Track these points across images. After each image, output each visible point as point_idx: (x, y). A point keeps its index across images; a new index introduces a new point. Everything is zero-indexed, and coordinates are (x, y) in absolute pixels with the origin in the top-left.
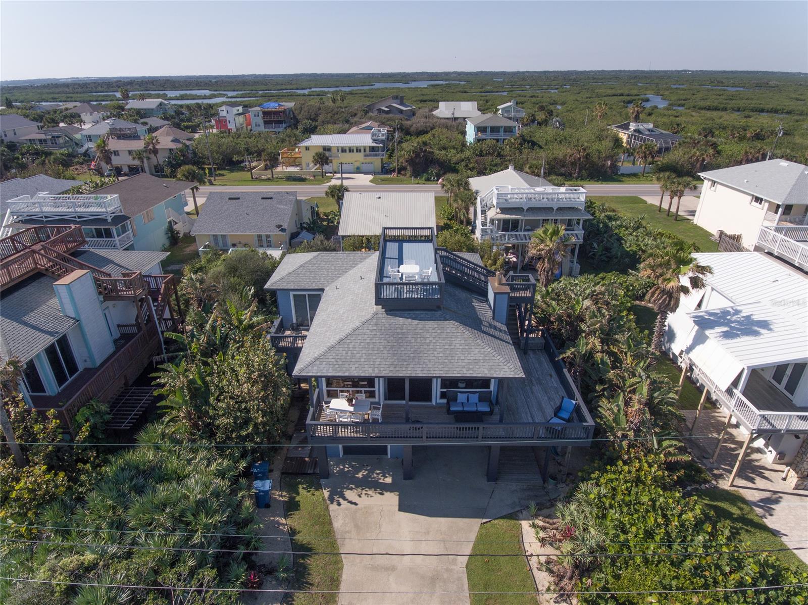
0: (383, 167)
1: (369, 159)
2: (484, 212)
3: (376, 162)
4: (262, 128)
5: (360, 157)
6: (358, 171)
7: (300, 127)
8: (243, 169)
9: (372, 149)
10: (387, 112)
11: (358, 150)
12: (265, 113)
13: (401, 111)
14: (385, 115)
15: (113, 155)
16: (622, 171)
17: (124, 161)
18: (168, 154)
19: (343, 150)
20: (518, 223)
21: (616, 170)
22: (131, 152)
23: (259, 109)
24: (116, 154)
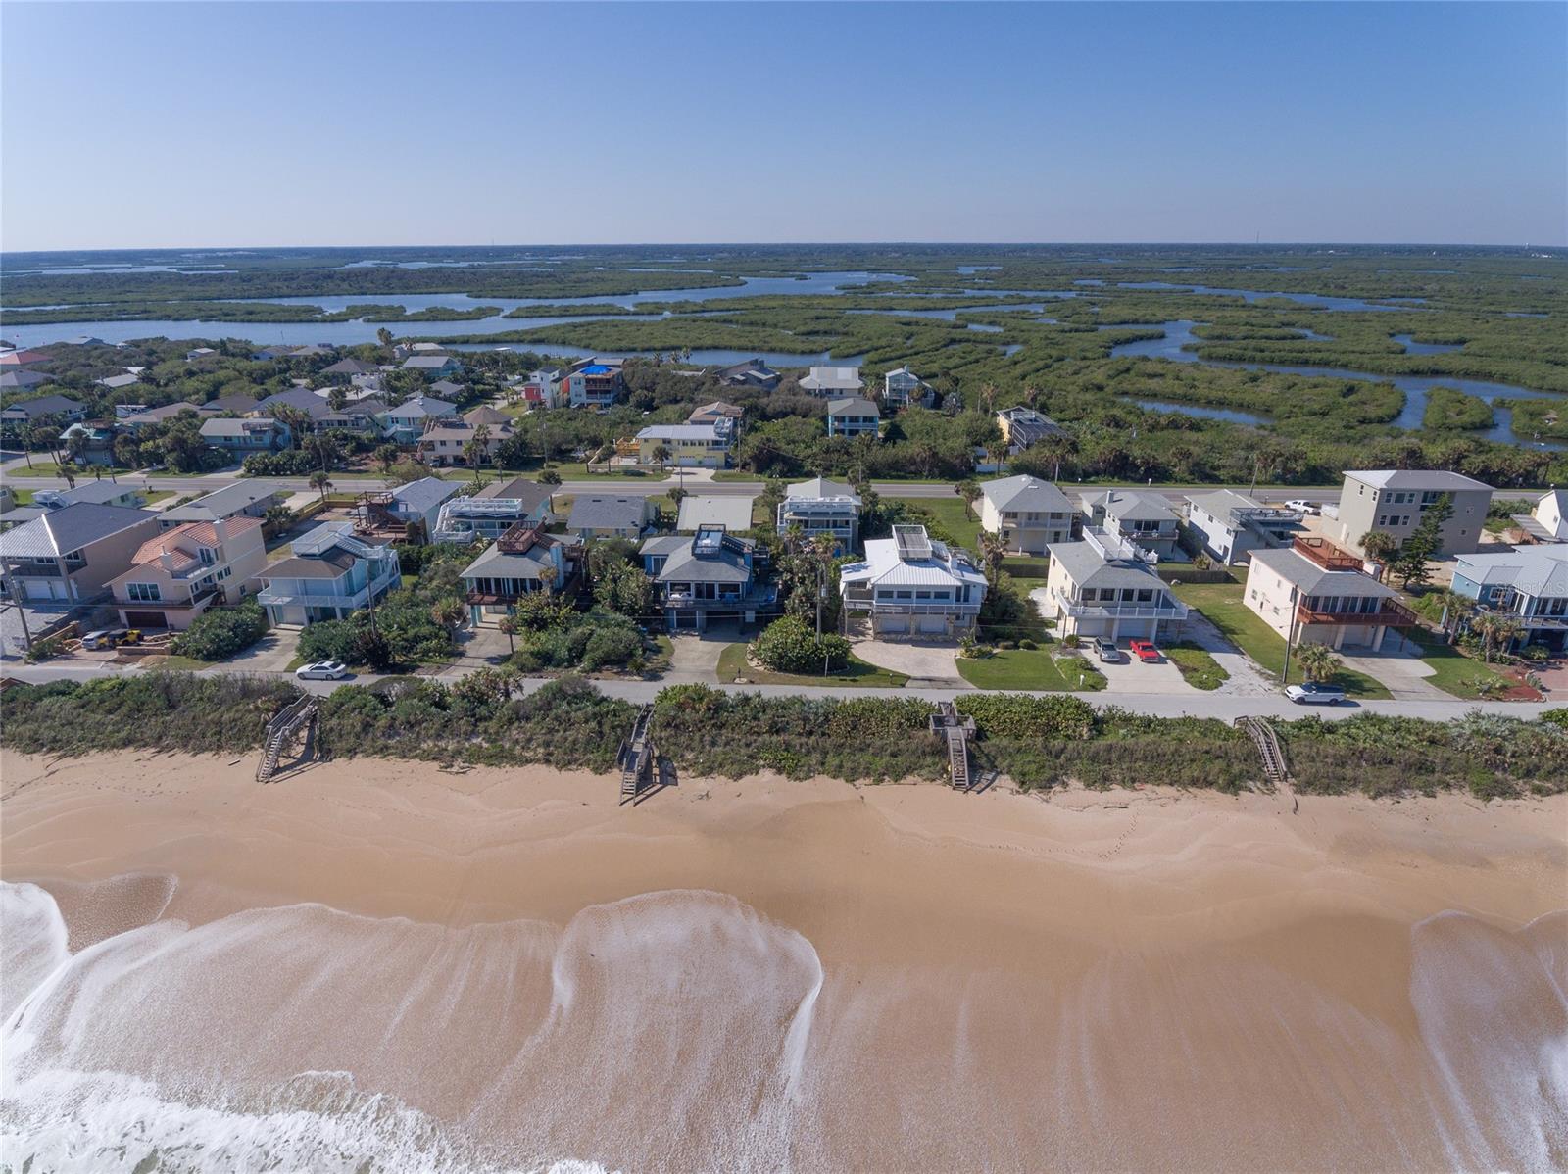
0: (727, 461)
1: (711, 453)
2: (782, 515)
3: (719, 456)
4: (584, 399)
5: (702, 451)
6: (700, 465)
7: (632, 399)
8: (574, 460)
9: (716, 443)
10: (743, 383)
11: (700, 444)
12: (588, 381)
13: (760, 381)
14: (739, 387)
15: (438, 445)
16: (979, 468)
17: (450, 451)
18: (498, 445)
19: (685, 444)
20: (807, 522)
21: (972, 470)
22: (459, 443)
23: (581, 375)
24: (443, 443)
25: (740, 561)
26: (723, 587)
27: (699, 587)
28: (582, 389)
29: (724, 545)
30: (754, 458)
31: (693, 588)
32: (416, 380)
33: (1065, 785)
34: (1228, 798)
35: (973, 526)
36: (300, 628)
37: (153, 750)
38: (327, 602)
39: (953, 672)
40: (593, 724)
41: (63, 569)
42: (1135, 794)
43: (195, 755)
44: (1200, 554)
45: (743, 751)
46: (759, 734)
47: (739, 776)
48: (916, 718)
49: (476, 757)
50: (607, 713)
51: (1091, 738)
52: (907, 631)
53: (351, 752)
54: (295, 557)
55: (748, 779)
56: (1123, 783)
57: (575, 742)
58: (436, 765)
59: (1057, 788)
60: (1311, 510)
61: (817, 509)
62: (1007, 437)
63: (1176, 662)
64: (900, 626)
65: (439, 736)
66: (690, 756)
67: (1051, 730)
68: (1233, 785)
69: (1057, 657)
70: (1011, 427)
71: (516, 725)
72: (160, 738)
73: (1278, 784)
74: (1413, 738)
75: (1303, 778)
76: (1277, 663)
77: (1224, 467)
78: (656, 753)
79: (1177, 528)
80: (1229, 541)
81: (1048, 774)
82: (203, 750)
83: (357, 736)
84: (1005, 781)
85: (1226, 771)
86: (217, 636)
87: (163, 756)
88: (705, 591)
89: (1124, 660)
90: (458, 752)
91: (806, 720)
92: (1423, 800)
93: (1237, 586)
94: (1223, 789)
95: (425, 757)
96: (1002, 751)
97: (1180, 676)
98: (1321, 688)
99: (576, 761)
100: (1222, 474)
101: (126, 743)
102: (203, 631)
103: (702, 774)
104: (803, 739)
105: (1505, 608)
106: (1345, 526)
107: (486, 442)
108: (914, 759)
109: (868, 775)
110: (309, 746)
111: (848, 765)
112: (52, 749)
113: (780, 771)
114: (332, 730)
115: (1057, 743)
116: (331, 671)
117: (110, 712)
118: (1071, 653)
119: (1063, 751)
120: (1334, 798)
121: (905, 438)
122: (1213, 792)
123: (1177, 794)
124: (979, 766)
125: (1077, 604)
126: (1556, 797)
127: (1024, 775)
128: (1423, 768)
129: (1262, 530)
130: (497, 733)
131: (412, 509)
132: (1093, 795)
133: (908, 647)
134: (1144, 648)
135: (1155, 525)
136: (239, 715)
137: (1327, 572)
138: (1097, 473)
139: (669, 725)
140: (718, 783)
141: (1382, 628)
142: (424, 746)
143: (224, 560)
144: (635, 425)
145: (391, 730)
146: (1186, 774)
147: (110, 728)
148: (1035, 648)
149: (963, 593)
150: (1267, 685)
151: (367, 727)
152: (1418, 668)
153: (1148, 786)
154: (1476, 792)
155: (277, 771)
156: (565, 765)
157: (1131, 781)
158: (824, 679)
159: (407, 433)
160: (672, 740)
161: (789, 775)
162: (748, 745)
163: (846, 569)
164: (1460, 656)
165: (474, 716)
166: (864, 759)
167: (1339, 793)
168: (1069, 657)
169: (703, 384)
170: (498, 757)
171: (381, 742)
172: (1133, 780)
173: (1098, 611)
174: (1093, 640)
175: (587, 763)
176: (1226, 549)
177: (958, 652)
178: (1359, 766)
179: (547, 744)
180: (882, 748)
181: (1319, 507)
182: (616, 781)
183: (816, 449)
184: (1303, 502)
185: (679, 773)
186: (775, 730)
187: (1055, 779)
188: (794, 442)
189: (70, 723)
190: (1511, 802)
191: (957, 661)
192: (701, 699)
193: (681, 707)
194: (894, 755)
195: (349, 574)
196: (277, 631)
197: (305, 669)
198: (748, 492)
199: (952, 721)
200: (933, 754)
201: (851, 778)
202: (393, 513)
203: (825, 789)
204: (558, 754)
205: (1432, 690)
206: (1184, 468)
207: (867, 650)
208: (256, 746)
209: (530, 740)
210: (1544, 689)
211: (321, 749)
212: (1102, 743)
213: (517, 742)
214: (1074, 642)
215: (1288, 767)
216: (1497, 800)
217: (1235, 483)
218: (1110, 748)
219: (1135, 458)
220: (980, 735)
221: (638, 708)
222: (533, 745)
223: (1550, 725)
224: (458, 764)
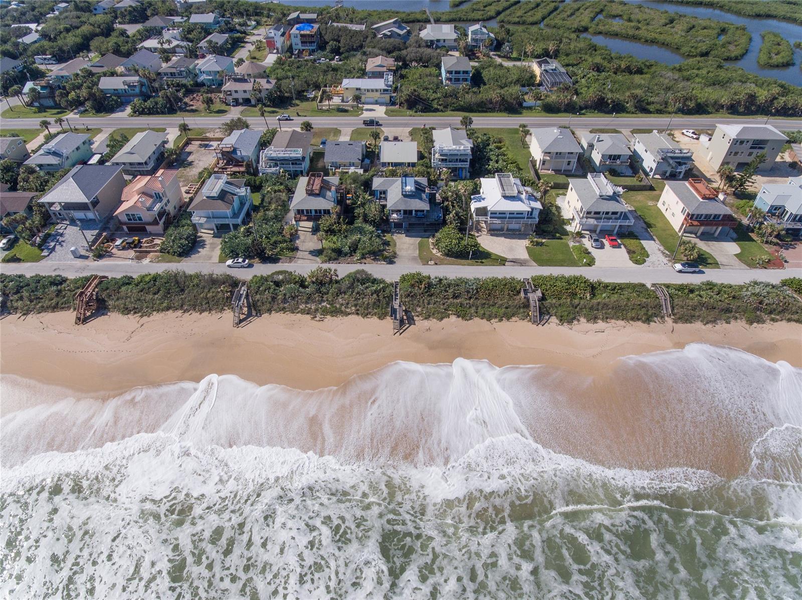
0: (391, 100)
1: (383, 96)
2: (434, 155)
3: (387, 97)
4: (300, 47)
5: (378, 94)
6: (376, 103)
7: (328, 48)
8: (307, 99)
9: (385, 90)
10: (390, 37)
11: (377, 90)
12: (302, 36)
13: (399, 35)
14: (388, 40)
15: (233, 93)
16: (525, 104)
17: (241, 96)
18: (267, 92)
19: (368, 91)
20: (446, 160)
21: (520, 104)
22: (245, 91)
23: (297, 32)
24: (236, 92)
25: (424, 196)
26: (416, 211)
27: (405, 212)
28: (298, 40)
29: (416, 188)
30: (407, 101)
31: (402, 212)
32: (200, 33)
33: (578, 320)
34: (646, 325)
35: (525, 151)
36: (212, 232)
37: (181, 311)
38: (226, 221)
39: (524, 255)
40: (375, 296)
41: (90, 206)
42: (607, 325)
43: (201, 313)
44: (638, 172)
45: (442, 307)
46: (448, 299)
47: (442, 319)
48: (513, 288)
49: (325, 312)
50: (380, 290)
51: (591, 299)
52: (502, 230)
53: (269, 311)
54: (205, 198)
55: (445, 320)
56: (603, 320)
57: (368, 304)
58: (308, 317)
59: (575, 322)
60: (695, 136)
61: (452, 152)
62: (538, 79)
63: (625, 247)
64: (499, 227)
65: (307, 303)
66: (419, 309)
67: (574, 295)
68: (648, 320)
69: (571, 244)
70: (541, 74)
71: (340, 296)
72: (182, 306)
73: (666, 318)
74: (726, 296)
75: (678, 316)
76: (673, 249)
77: (653, 103)
78: (404, 308)
79: (629, 158)
80: (654, 166)
81: (572, 316)
82: (204, 311)
83: (270, 303)
84: (554, 319)
85: (646, 314)
86: (181, 244)
87: (187, 314)
88: (408, 213)
89: (602, 247)
90: (316, 310)
91: (468, 292)
92: (725, 325)
93: (654, 193)
94: (644, 322)
95: (303, 312)
96: (552, 306)
97: (627, 256)
98: (690, 266)
99: (370, 313)
100: (651, 108)
101: (168, 308)
102: (173, 241)
103: (426, 318)
104: (468, 301)
105: (778, 216)
106: (711, 153)
107: (260, 91)
108: (515, 309)
109: (496, 317)
110: (249, 307)
111: (487, 313)
112: (135, 313)
113: (458, 317)
114: (258, 300)
115: (576, 301)
116: (243, 264)
117: (155, 294)
118: (579, 242)
119: (578, 305)
120: (689, 325)
121: (485, 84)
122: (639, 323)
123: (625, 324)
124: (543, 313)
125: (583, 217)
126: (779, 323)
127: (562, 317)
128: (728, 310)
129: (671, 161)
130: (332, 301)
131: (244, 154)
132: (590, 326)
133: (503, 239)
134: (612, 240)
135: (619, 157)
136: (214, 294)
137: (702, 200)
138: (586, 107)
139: (409, 295)
140: (433, 323)
141: (720, 228)
142: (301, 307)
143: (166, 197)
144: (337, 74)
145: (285, 301)
146: (629, 315)
147: (158, 302)
148: (561, 239)
149: (530, 214)
150: (665, 260)
151: (274, 299)
152: (733, 248)
153: (613, 321)
154: (747, 321)
155: (241, 321)
156: (365, 315)
157: (606, 319)
158: (469, 261)
159: (210, 79)
160: (411, 303)
161: (463, 318)
162: (444, 304)
163: (474, 198)
164: (753, 240)
165: (320, 292)
166: (494, 310)
167: (691, 322)
168: (577, 244)
169: (367, 37)
170: (335, 312)
171: (281, 305)
172: (607, 318)
173: (592, 221)
174: (588, 232)
175: (375, 314)
176: (651, 169)
177: (526, 243)
178: (701, 310)
179: (356, 305)
180: (502, 305)
181: (699, 135)
182: (389, 323)
183: (439, 95)
184: (691, 131)
185: (415, 318)
186: (455, 297)
187: (574, 318)
188: (427, 89)
189: (139, 300)
190: (760, 325)
191: (527, 248)
192: (421, 282)
193: (413, 286)
194: (507, 308)
195: (233, 207)
196: (202, 234)
197: (229, 262)
198: (406, 125)
199: (530, 290)
200: (524, 307)
201: (489, 320)
202: (234, 156)
203: (478, 324)
204: (361, 310)
205: (737, 262)
206: (632, 103)
207: (487, 242)
208: (226, 308)
209: (348, 304)
210: (786, 261)
211: (255, 309)
212: (595, 301)
213: (342, 305)
214: (580, 235)
215: (672, 311)
216: (755, 324)
217: (657, 113)
218: (599, 304)
219: (608, 99)
220: (543, 299)
221: (392, 284)
222: (350, 306)
223: (785, 287)
224: (319, 316)
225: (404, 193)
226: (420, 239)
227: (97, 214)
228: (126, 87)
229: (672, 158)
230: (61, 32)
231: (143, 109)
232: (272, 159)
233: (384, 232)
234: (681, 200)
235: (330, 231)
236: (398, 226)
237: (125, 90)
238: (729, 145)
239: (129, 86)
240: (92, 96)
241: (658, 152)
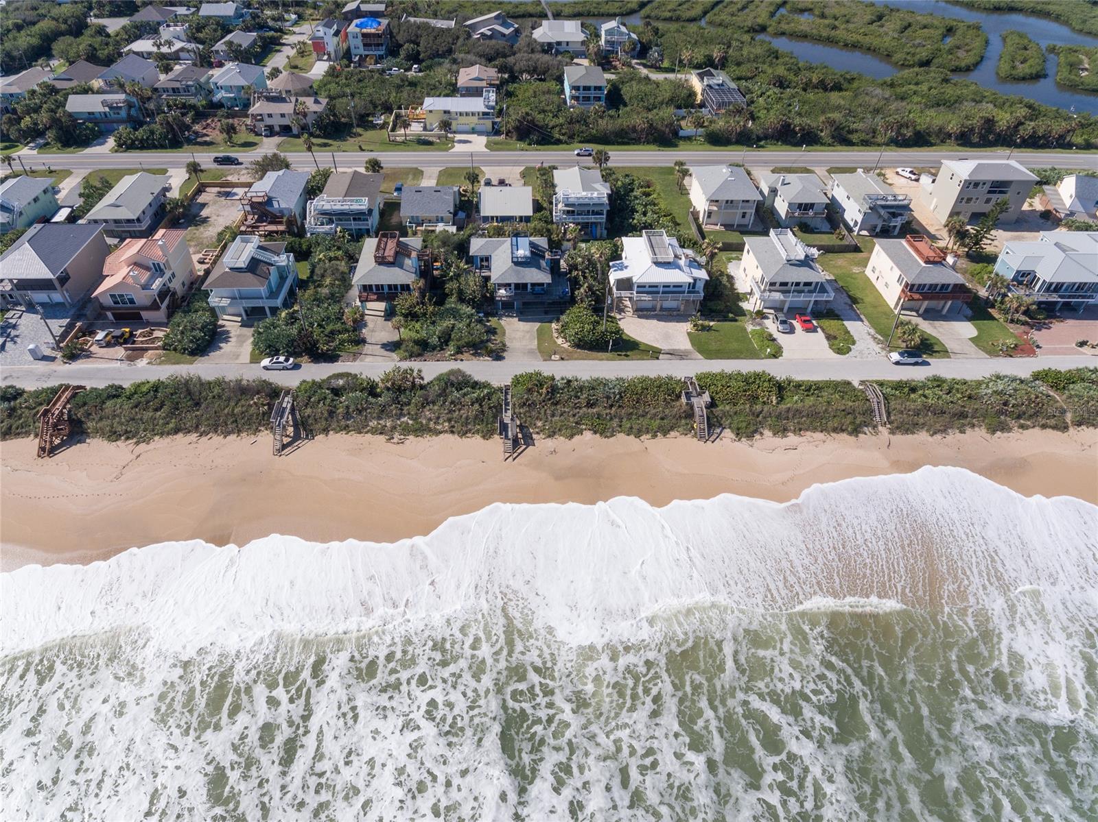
0: (493, 128)
1: (482, 122)
2: (556, 205)
3: (488, 124)
4: (362, 51)
5: (475, 120)
6: (473, 131)
7: (403, 53)
8: (374, 127)
9: (484, 114)
10: (490, 37)
11: (473, 114)
12: (364, 35)
13: (504, 35)
14: (487, 42)
15: (266, 118)
16: (681, 133)
17: (276, 122)
18: (315, 116)
19: (461, 114)
20: (573, 212)
21: (675, 134)
22: (283, 115)
23: (358, 30)
24: (270, 116)
25: (543, 263)
26: (533, 285)
27: (517, 286)
28: (359, 42)
29: (532, 252)
30: (517, 129)
31: (513, 286)
32: (215, 30)
33: (762, 434)
34: (853, 438)
35: (683, 199)
36: (239, 319)
37: (196, 435)
38: (259, 303)
39: (685, 344)
40: (477, 406)
41: (57, 284)
42: (801, 439)
43: (225, 437)
44: (838, 227)
45: (571, 419)
46: (580, 408)
47: (571, 437)
48: (670, 390)
49: (406, 431)
50: (484, 397)
51: (778, 403)
52: (653, 309)
53: (326, 431)
54: (227, 270)
55: (577, 438)
56: (794, 432)
57: (467, 418)
58: (382, 438)
59: (757, 436)
60: (913, 177)
61: (581, 201)
62: (699, 97)
63: (823, 330)
64: (649, 305)
65: (379, 418)
66: (539, 424)
67: (754, 398)
68: (856, 431)
69: (750, 328)
70: (704, 90)
71: (428, 408)
72: (197, 426)
73: (880, 428)
74: (959, 396)
75: (895, 425)
76: (887, 332)
77: (857, 131)
78: (518, 423)
79: (826, 208)
80: (859, 218)
81: (752, 428)
82: (229, 433)
83: (326, 420)
84: (728, 434)
85: (853, 423)
86: (194, 337)
87: (204, 439)
88: (520, 287)
89: (792, 331)
90: (394, 428)
91: (608, 398)
92: (959, 435)
93: (860, 255)
94: (850, 434)
95: (374, 431)
96: (725, 414)
97: (825, 342)
98: (911, 355)
99: (470, 430)
100: (854, 138)
101: (176, 431)
102: (182, 333)
103: (549, 436)
104: (608, 411)
105: (1027, 286)
106: (935, 200)
107: (305, 115)
108: (674, 421)
109: (648, 432)
110: (296, 425)
111: (636, 427)
112: (128, 438)
113: (595, 433)
114: (309, 416)
115: (758, 407)
116: (285, 364)
117: (156, 410)
118: (759, 324)
119: (761, 412)
120: (910, 436)
121: (625, 105)
122: (844, 436)
123: (824, 438)
124: (714, 424)
125: (765, 290)
126: (1031, 430)
127: (738, 429)
128: (963, 415)
129: (882, 212)
130: (416, 414)
131: (283, 205)
132: (778, 441)
133: (655, 322)
134: (805, 321)
135: (812, 206)
136: (244, 409)
137: (924, 265)
138: (766, 138)
139: (525, 404)
140: (559, 442)
141: (949, 303)
142: (371, 424)
143: (170, 269)
144: (416, 91)
145: (347, 415)
146: (830, 424)
147: (161, 422)
148: (736, 321)
149: (692, 287)
150: (877, 348)
151: (331, 413)
152: (967, 329)
153: (809, 433)
154: (988, 429)
155: (284, 447)
156: (463, 434)
157: (798, 431)
158: (608, 354)
159: (231, 98)
160: (528, 414)
161: (601, 434)
162: (574, 416)
163: (614, 266)
164: (993, 318)
165: (399, 403)
166: (644, 422)
167: (913, 433)
168: (758, 328)
169: (458, 38)
170: (420, 430)
171: (343, 423)
172: (800, 430)
173: (778, 296)
174: (772, 311)
175: (478, 432)
176: (856, 223)
177: (687, 327)
178: (927, 415)
179: (449, 420)
180: (655, 415)
181: (919, 175)
182: (497, 444)
183: (561, 120)
184: (909, 170)
185: (534, 436)
186: (590, 405)
187: (756, 431)
188: (544, 111)
189: (133, 419)
190: (1006, 434)
191: (689, 334)
192: (541, 386)
193: (530, 391)
194: (662, 419)
195: (270, 282)
196: (224, 322)
197: (266, 362)
198: (516, 163)
199: (694, 393)
200: (686, 418)
201: (638, 436)
202: (269, 209)
203: (623, 442)
204: (458, 427)
205: (972, 349)
206: (828, 131)
207: (633, 327)
208: (262, 429)
209: (438, 418)
210: (1038, 347)
211: (304, 429)
212: (783, 407)
213: (430, 419)
214: (761, 315)
215: (888, 418)
216: (999, 433)
217: (862, 145)
218: (788, 410)
219: (795, 126)
220: (712, 405)
221: (500, 389)
222: (441, 421)
223: (1037, 382)
224: (397, 436)
225: (515, 260)
226: (538, 325)
227: (67, 295)
228: (107, 109)
229: (884, 207)
230: (9, 31)
231: (133, 142)
232: (324, 213)
233: (487, 315)
234: (897, 265)
235: (411, 316)
236: (508, 307)
237: (105, 113)
238: (960, 188)
239: (111, 108)
240: (55, 122)
241: (864, 199)
